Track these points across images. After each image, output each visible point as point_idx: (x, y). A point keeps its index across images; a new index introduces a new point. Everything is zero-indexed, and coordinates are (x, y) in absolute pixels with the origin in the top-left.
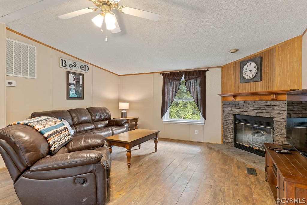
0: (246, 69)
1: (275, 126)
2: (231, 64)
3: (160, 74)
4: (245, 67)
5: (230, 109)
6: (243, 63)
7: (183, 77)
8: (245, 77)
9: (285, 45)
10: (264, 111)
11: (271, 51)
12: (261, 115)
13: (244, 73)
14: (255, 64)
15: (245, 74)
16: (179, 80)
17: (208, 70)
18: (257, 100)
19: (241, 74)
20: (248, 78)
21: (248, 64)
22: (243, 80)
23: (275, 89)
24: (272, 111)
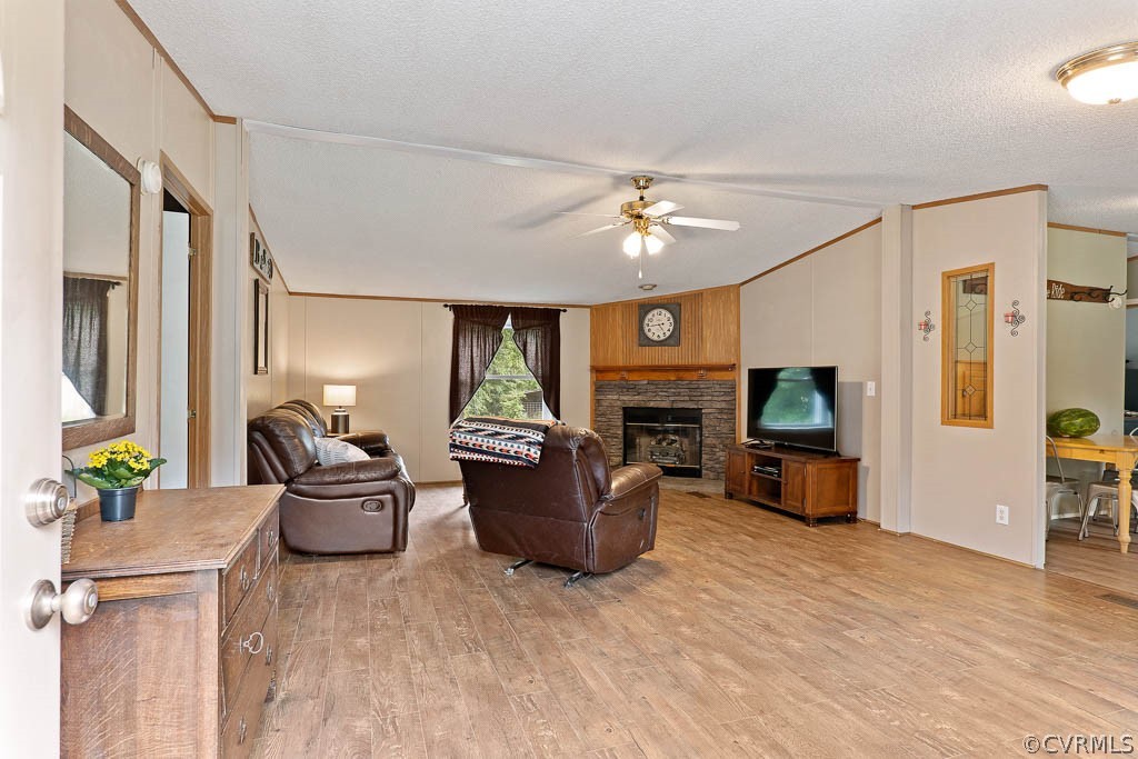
0: (651, 320)
1: (705, 421)
2: (614, 305)
3: (446, 306)
4: (650, 316)
5: (616, 397)
6: (645, 308)
7: (509, 321)
8: (650, 335)
9: (717, 292)
10: (687, 398)
11: (697, 296)
12: (681, 405)
13: (646, 329)
14: (668, 315)
15: (649, 330)
16: (499, 328)
17: (565, 311)
18: (673, 378)
19: (641, 329)
20: (655, 338)
21: (655, 312)
22: (645, 341)
23: (702, 361)
24: (700, 398)
